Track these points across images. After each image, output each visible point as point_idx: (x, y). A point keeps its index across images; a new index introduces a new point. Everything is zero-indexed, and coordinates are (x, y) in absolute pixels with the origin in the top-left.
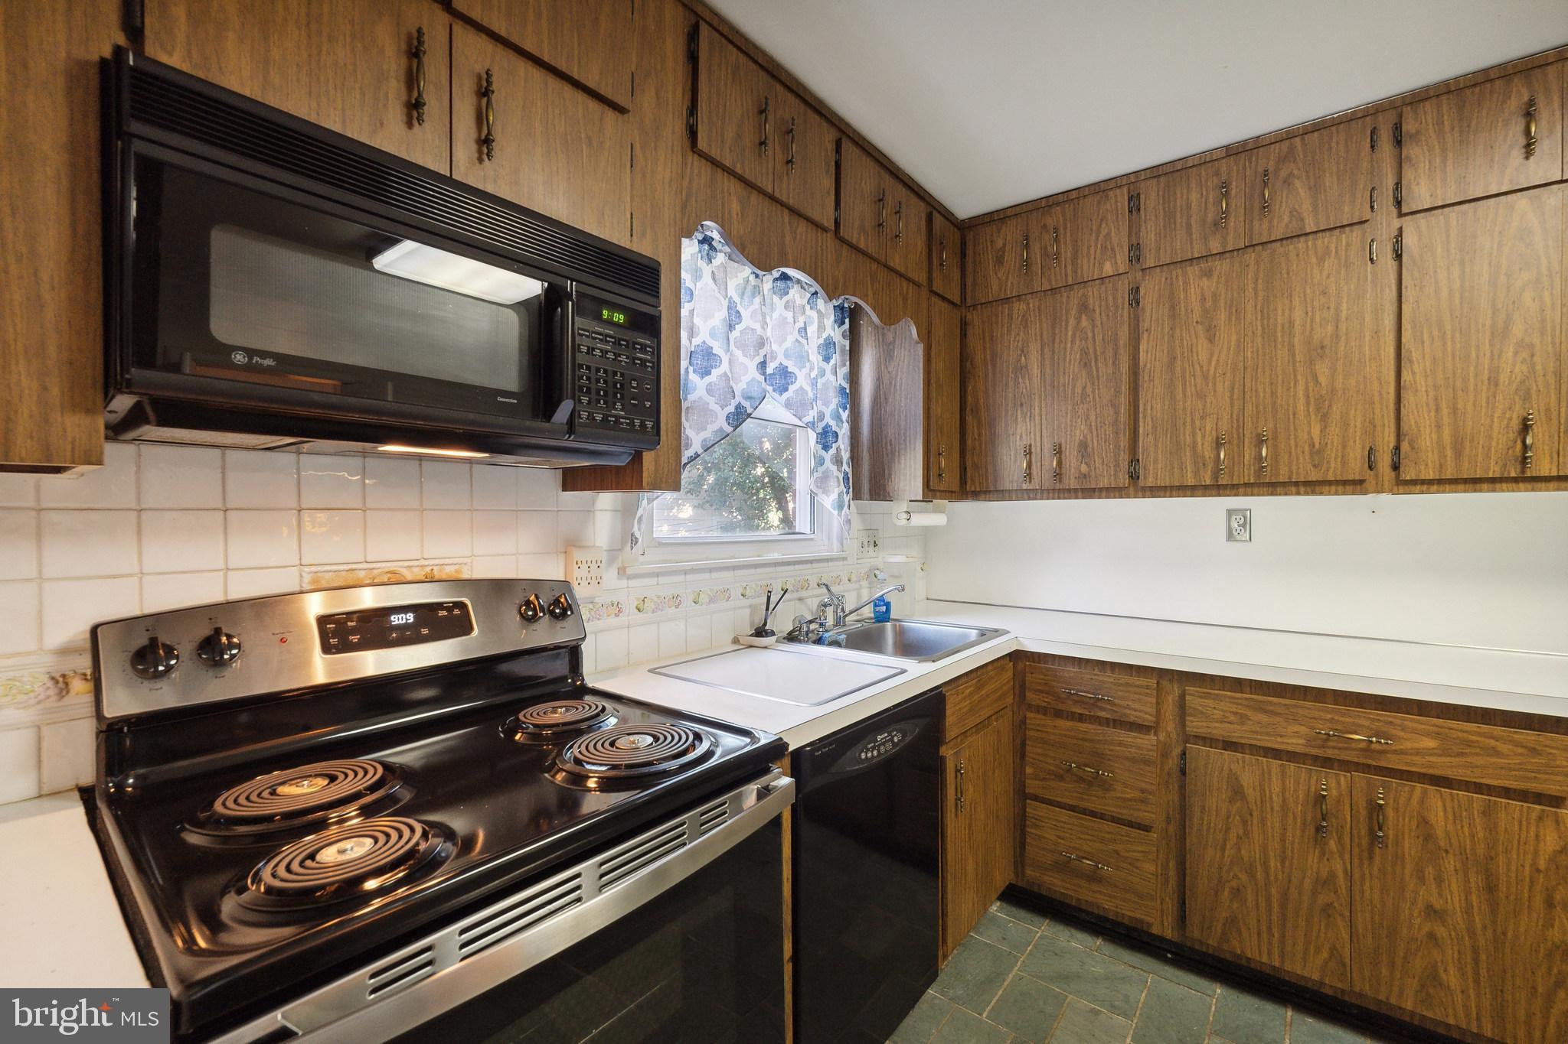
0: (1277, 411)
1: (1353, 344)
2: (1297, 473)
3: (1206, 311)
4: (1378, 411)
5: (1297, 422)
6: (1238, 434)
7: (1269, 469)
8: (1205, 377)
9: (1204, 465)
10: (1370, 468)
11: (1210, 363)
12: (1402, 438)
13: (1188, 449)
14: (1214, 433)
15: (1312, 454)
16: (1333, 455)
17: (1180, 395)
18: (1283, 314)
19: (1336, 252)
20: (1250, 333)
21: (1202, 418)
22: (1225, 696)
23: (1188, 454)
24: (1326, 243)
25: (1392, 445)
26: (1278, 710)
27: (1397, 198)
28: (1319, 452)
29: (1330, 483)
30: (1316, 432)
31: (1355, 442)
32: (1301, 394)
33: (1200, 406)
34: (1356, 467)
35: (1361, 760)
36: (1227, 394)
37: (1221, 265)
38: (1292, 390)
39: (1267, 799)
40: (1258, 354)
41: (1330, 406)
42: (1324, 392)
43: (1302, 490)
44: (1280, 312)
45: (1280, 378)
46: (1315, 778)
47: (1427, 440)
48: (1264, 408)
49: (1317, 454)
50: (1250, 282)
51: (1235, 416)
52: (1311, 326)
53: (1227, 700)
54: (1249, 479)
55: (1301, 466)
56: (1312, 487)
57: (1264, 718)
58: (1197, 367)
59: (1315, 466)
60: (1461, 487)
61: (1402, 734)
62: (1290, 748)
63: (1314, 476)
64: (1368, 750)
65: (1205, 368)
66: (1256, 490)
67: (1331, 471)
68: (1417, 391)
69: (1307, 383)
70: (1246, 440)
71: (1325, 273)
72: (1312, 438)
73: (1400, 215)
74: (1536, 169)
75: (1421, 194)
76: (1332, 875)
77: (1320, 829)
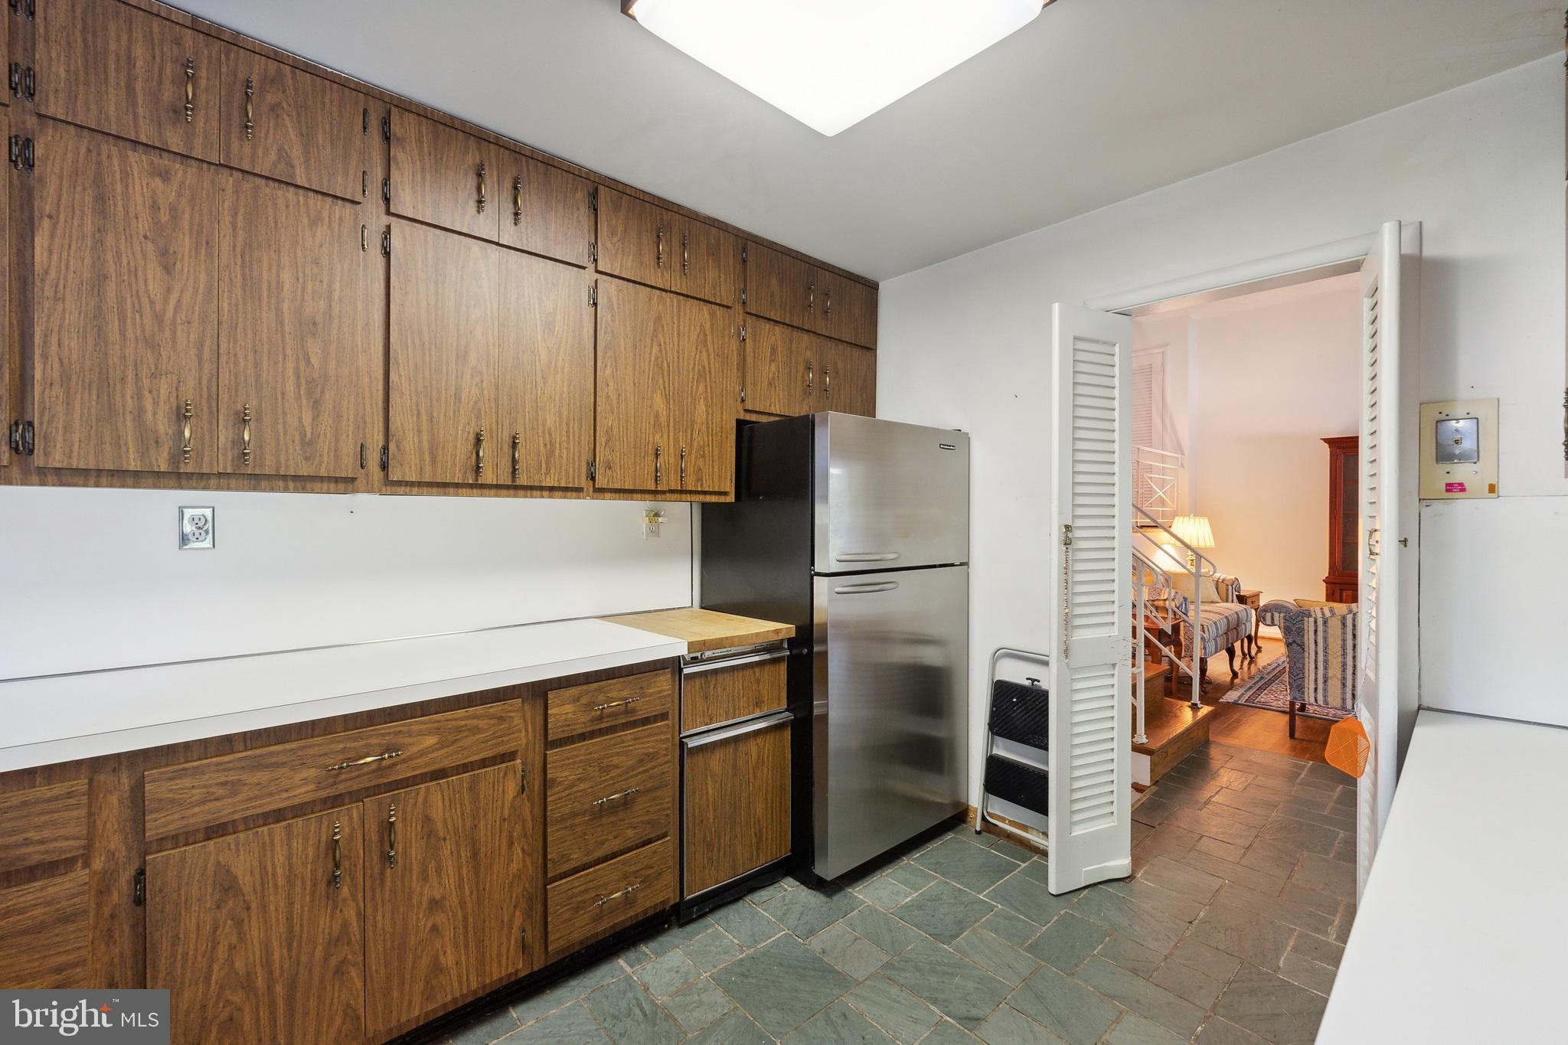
0: (262, 387)
1: (346, 329)
2: (287, 467)
3: (158, 226)
4: (368, 407)
5: (287, 405)
6: (210, 407)
7: (252, 457)
8: (159, 319)
9: (157, 442)
10: (362, 467)
11: (166, 300)
12: (390, 437)
13: (129, 418)
14: (173, 400)
15: (303, 444)
16: (326, 448)
17: (114, 335)
18: (270, 269)
19: (330, 222)
20: (227, 279)
21: (153, 376)
22: (209, 765)
23: (129, 423)
24: (319, 207)
25: (381, 444)
26: (281, 758)
27: (386, 194)
28: (310, 443)
29: (322, 479)
30: (307, 419)
31: (348, 436)
32: (290, 372)
33: (151, 360)
34: (348, 466)
35: (375, 782)
36: (193, 352)
37: (185, 172)
38: (280, 365)
39: (270, 877)
40: (237, 310)
41: (323, 392)
42: (316, 375)
43: (291, 485)
44: (265, 264)
45: (266, 347)
46: (326, 824)
47: (410, 442)
48: (246, 380)
49: (308, 444)
50: (226, 212)
51: (204, 382)
52: (303, 295)
53: (213, 768)
54: (225, 468)
55: (291, 457)
56: (301, 482)
57: (262, 776)
58: (145, 301)
59: (307, 459)
60: (435, 490)
61: (408, 740)
62: (296, 801)
63: (305, 470)
64: (380, 769)
65: (158, 307)
66: (233, 482)
67: (324, 466)
68: (403, 393)
69: (297, 360)
70: (221, 417)
71: (318, 241)
72: (303, 426)
73: (388, 213)
74: (484, 225)
75: (406, 201)
76: (345, 925)
77: (333, 880)
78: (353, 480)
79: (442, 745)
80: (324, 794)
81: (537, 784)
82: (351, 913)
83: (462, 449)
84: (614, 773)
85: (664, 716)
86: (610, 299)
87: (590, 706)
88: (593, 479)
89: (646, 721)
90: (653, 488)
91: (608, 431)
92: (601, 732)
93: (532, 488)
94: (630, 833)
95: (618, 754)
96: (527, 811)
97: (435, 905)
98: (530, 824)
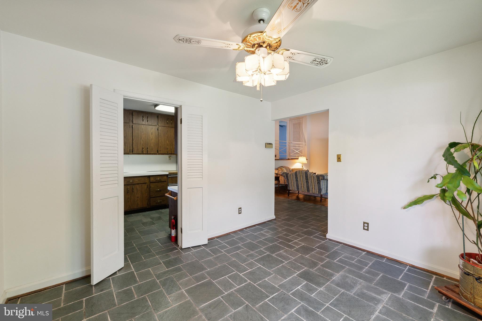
73: (132, 123)
74: (144, 123)
75: (134, 122)
76: (129, 197)
77: (128, 192)
78: (129, 153)
79: (138, 181)
80: (127, 184)
81: (149, 187)
82: (129, 196)
83: (141, 149)
84: (158, 187)
85: (166, 181)
86: (160, 129)
87: (155, 179)
88: (158, 152)
89: (163, 182)
90: (167, 153)
91: (160, 146)
92: (157, 182)
93: (150, 154)
94: (161, 194)
95: (159, 185)
96: (148, 189)
97: (138, 197)
98: (148, 191)
